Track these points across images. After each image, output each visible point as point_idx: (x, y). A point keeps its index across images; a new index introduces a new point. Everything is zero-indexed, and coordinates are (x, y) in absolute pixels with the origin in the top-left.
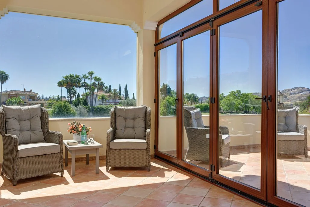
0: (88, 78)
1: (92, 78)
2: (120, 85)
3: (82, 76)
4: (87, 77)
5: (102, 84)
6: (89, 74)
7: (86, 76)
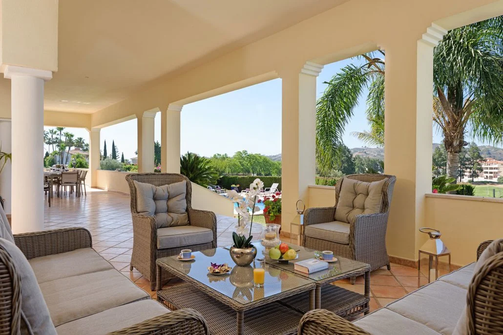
0: (57, 133)
1: (62, 133)
2: (105, 142)
3: (49, 131)
4: (55, 133)
5: (81, 141)
6: (58, 129)
7: (54, 131)
